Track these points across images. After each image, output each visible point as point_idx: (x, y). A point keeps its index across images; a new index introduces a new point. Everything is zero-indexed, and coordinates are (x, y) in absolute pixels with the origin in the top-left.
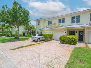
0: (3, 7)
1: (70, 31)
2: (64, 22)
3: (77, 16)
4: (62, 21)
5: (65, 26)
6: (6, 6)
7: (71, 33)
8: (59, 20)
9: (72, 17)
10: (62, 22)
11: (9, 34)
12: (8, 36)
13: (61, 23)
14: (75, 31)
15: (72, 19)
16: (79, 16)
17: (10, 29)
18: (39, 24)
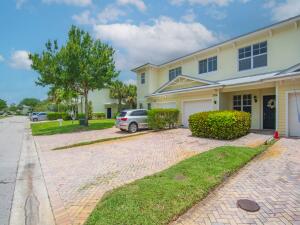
0: (49, 46)
1: (235, 97)
3: (256, 46)
4: (208, 65)
6: (55, 43)
7: (240, 103)
8: (200, 62)
9: (241, 51)
11: (72, 113)
12: (69, 118)
13: (205, 71)
15: (240, 57)
17: (74, 99)
18: (143, 82)
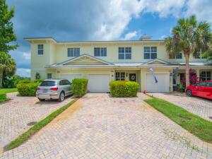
2: (105, 55)
5: (112, 64)
10: (102, 55)
14: (124, 74)
16: (130, 48)
